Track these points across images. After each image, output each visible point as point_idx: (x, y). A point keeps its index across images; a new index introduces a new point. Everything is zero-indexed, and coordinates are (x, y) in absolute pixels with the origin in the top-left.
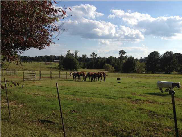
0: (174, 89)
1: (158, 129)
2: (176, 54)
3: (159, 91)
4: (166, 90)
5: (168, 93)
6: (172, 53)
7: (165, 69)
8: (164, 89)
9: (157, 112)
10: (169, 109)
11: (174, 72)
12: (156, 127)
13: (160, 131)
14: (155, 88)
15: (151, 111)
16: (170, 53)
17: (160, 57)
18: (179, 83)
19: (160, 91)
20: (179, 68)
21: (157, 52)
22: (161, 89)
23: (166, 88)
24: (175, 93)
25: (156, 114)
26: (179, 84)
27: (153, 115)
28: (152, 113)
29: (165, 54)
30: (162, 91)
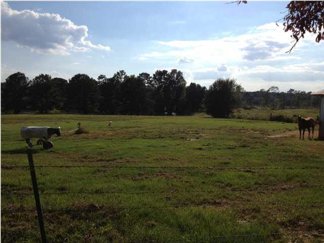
0: (52, 140)
1: (18, 217)
2: (56, 79)
3: (25, 145)
4: (38, 142)
5: (41, 146)
6: (50, 78)
7: (39, 105)
8: (34, 141)
9: (18, 184)
10: (41, 174)
11: (55, 110)
12: (13, 214)
13: (21, 218)
14: (19, 141)
15: (6, 184)
16: (46, 77)
17: (28, 84)
18: (59, 127)
19: (27, 145)
20: (62, 104)
21: (22, 74)
22: (28, 141)
23: (37, 139)
24: (54, 146)
25: (15, 188)
26: (59, 129)
27: (9, 191)
28: (8, 188)
29: (37, 78)
30: (30, 145)
